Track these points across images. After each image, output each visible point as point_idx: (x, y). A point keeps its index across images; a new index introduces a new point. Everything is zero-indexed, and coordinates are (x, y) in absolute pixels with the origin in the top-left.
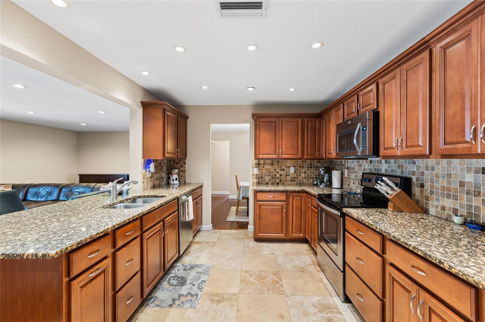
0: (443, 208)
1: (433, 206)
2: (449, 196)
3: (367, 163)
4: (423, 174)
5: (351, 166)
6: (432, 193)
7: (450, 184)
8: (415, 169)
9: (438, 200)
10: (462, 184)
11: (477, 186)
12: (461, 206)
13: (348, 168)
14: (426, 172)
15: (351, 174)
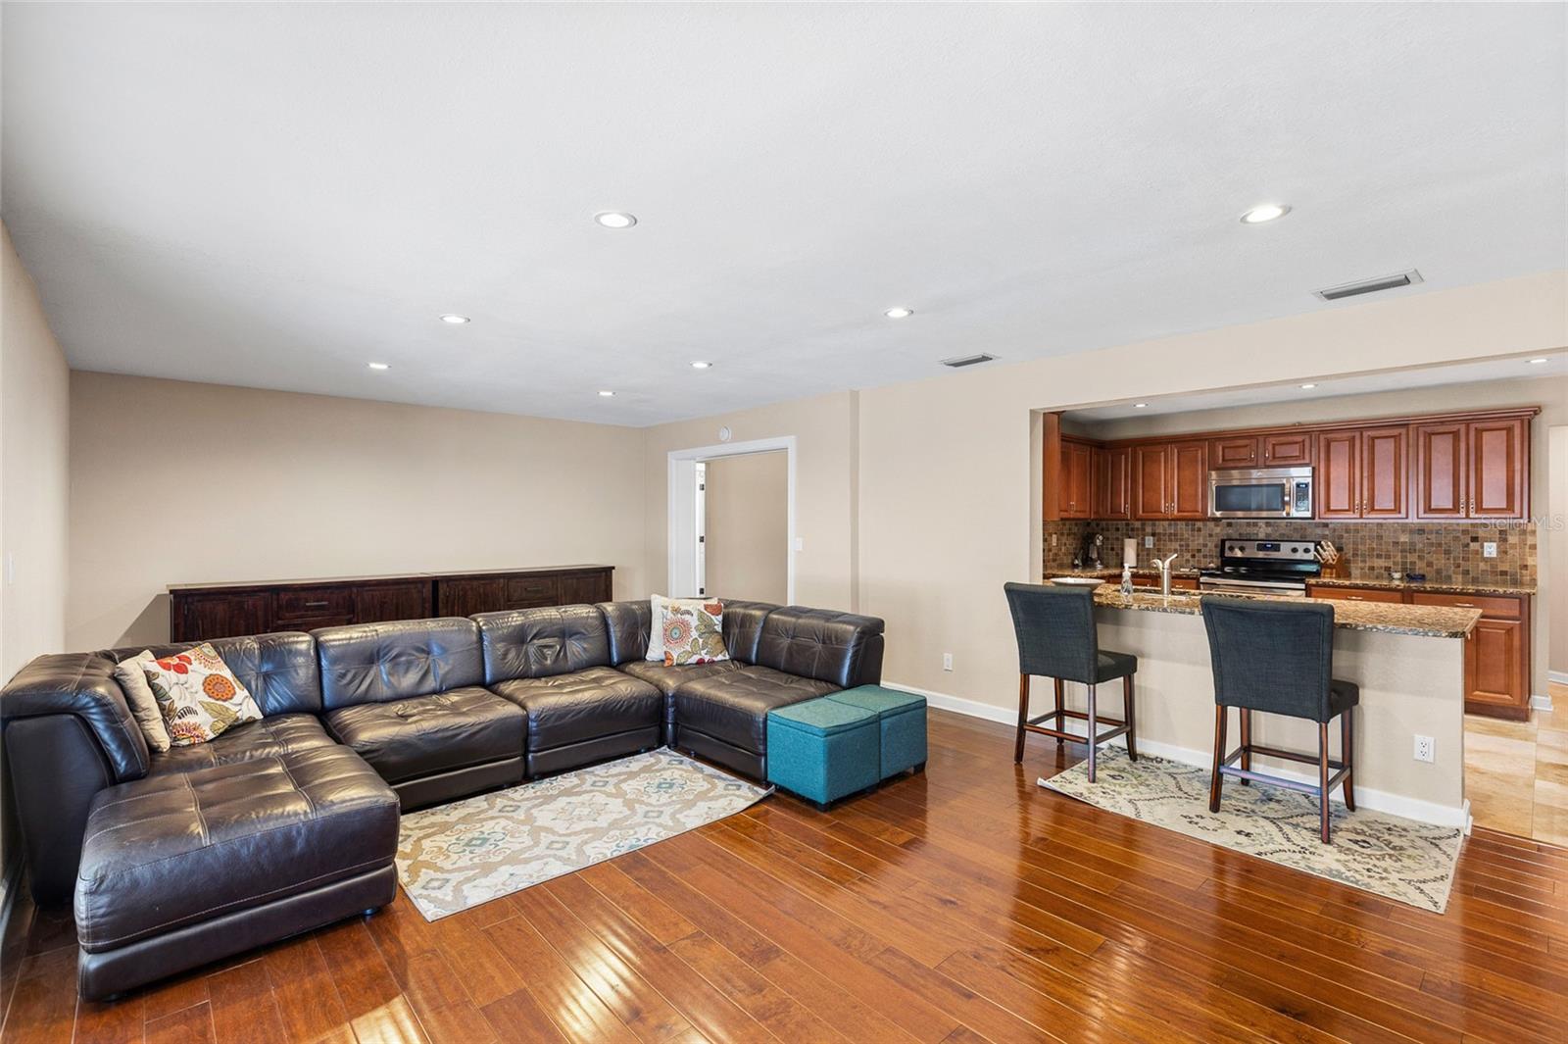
0: (1372, 568)
1: (1357, 568)
2: (1379, 556)
3: (1217, 526)
4: (1341, 537)
5: (1165, 530)
6: (1355, 555)
7: (1381, 544)
8: (1327, 533)
9: (1364, 561)
10: (1396, 543)
11: (1412, 544)
12: (1394, 563)
13: (1153, 535)
14: (1345, 535)
15: (1169, 543)
